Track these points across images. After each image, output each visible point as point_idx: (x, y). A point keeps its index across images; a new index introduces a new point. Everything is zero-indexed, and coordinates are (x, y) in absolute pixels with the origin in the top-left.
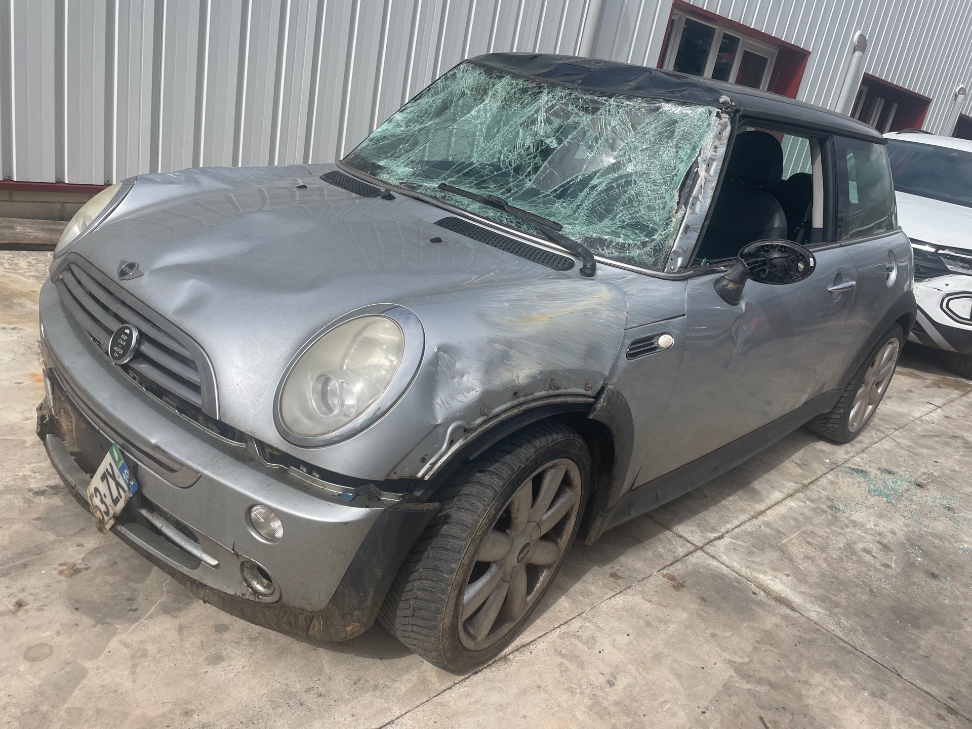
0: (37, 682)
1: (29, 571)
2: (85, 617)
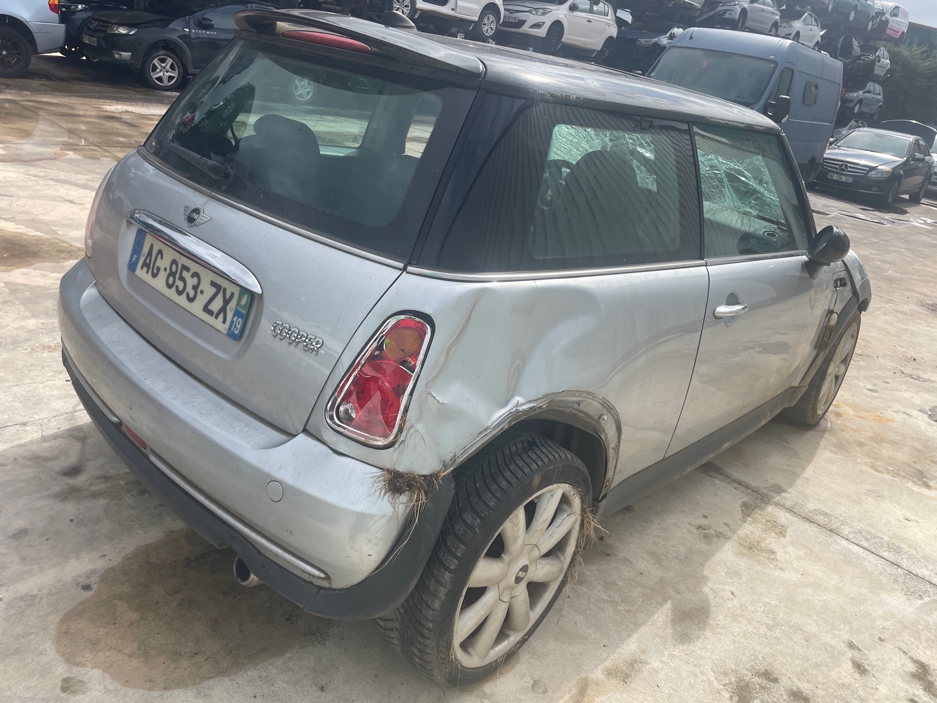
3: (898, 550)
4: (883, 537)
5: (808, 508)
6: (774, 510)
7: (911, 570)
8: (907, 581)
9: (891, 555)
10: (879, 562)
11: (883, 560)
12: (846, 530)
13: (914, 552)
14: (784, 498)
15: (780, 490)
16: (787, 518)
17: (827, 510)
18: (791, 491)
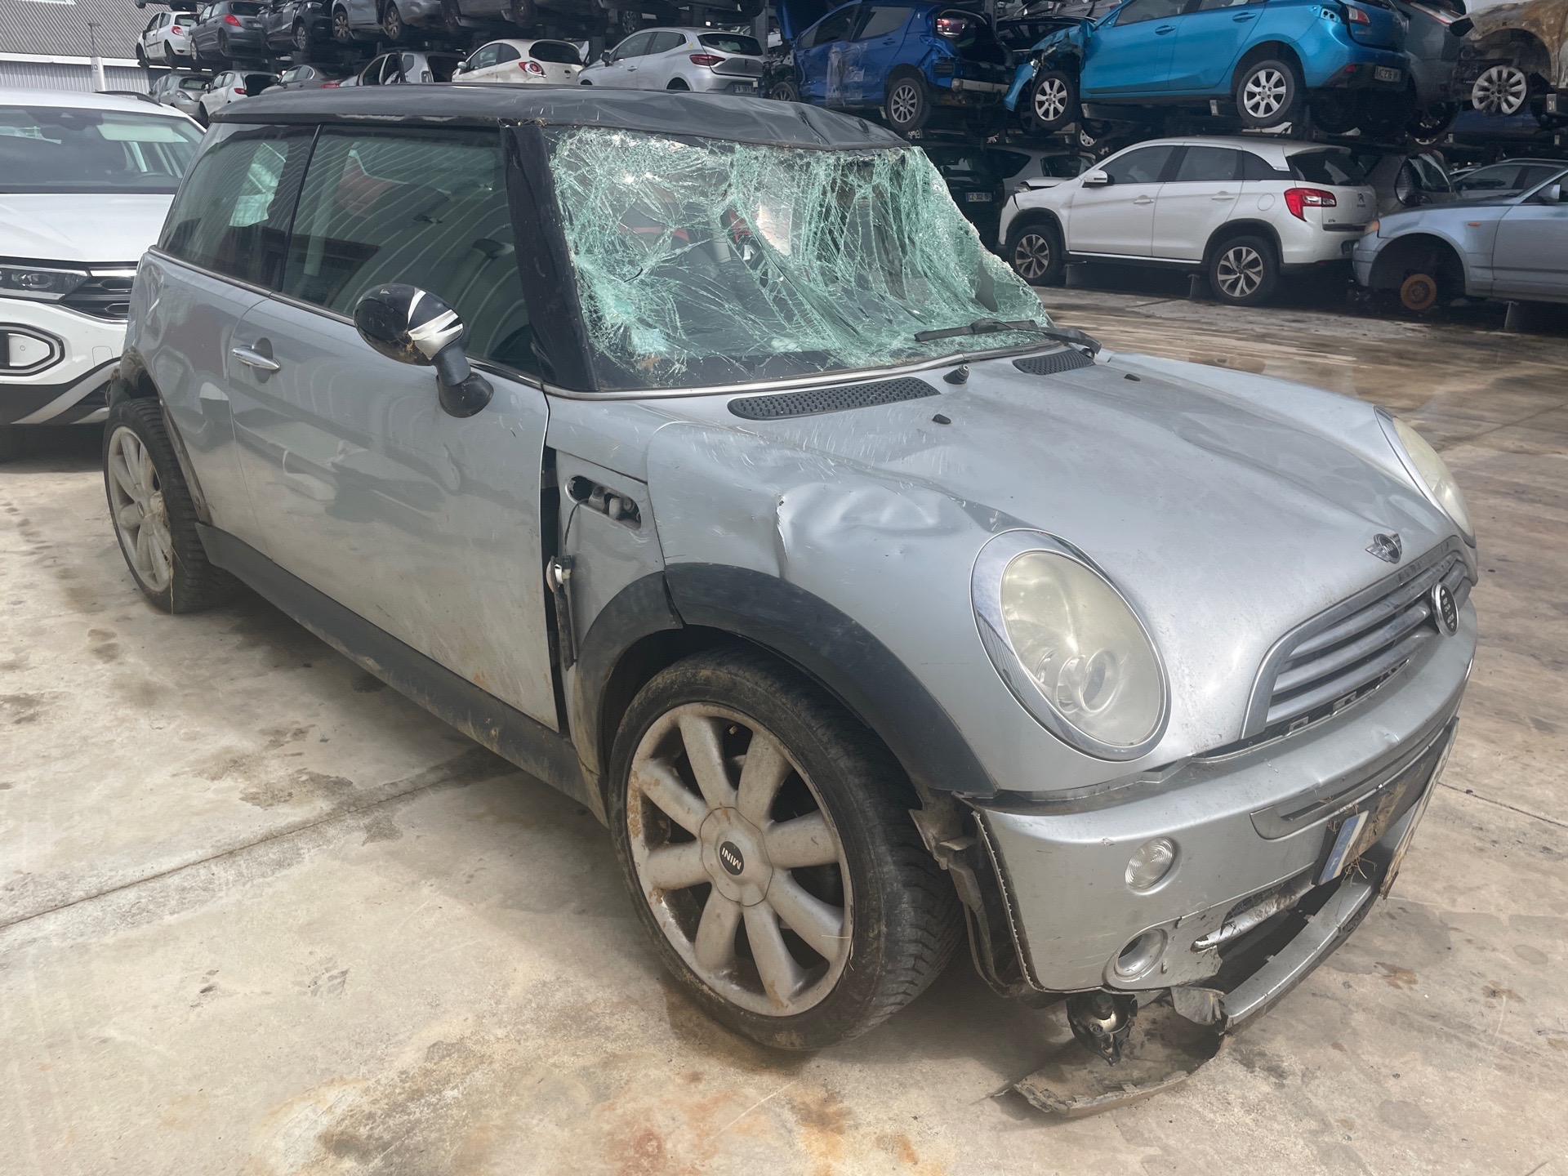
0: (1560, 942)
1: (1439, 1008)
2: (1452, 940)
3: (129, 917)
4: (176, 915)
5: (309, 849)
6: (319, 808)
7: (72, 910)
8: (53, 891)
9: (123, 901)
10: (119, 877)
11: (119, 884)
12: (223, 873)
13: (109, 939)
14: (350, 830)
15: (378, 832)
16: (288, 815)
17: (294, 871)
18: (370, 846)
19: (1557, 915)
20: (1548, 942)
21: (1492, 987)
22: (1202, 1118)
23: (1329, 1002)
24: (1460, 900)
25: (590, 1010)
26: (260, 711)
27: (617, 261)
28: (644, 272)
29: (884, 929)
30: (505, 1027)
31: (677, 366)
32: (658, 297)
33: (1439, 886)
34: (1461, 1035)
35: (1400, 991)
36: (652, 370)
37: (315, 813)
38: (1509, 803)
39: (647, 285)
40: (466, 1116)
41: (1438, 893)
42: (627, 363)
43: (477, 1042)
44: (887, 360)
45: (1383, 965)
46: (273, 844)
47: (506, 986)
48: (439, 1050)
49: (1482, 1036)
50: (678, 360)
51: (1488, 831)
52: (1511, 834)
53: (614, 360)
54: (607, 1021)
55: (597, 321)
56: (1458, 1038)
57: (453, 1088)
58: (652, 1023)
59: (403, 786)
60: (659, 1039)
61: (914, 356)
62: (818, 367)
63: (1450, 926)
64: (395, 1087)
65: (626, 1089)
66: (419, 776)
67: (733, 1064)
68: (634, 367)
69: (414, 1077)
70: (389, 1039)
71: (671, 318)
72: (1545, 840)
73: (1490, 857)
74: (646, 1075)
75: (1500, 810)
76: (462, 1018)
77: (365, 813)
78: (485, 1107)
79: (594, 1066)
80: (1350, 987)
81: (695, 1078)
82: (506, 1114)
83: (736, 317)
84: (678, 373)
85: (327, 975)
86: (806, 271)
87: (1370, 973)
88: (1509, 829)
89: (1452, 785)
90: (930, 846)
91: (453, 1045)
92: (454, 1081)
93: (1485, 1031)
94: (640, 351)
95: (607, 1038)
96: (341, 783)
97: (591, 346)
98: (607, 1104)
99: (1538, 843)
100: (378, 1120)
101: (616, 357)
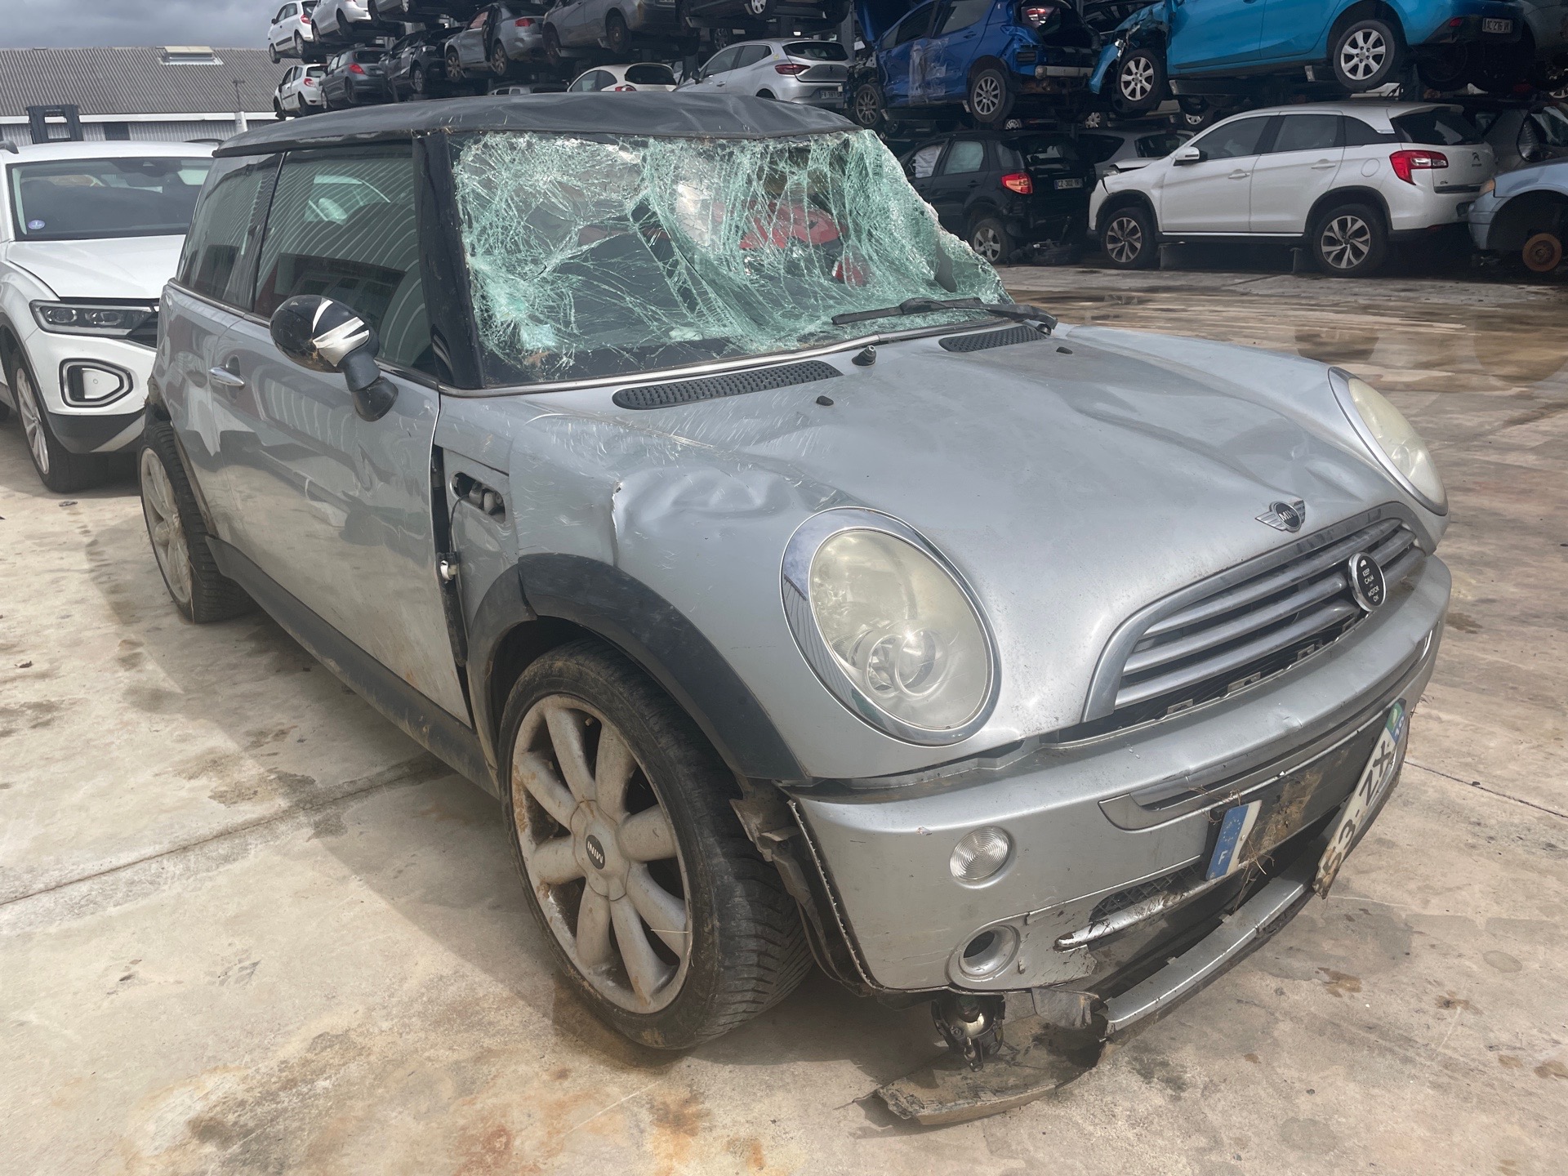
0: (1541, 949)
1: (1379, 1019)
2: (1414, 944)
3: (77, 909)
4: (118, 907)
5: (257, 845)
6: (277, 806)
7: (29, 901)
8: (17, 883)
9: (76, 894)
10: (78, 871)
11: (77, 877)
12: (172, 867)
13: (53, 929)
14: (300, 826)
15: (324, 829)
16: (249, 811)
17: (236, 867)
18: (315, 841)
19: (1545, 918)
20: (1527, 948)
21: (1447, 996)
22: (1081, 1130)
23: (1255, 1010)
24: (1434, 901)
25: (478, 1005)
26: (250, 713)
27: (519, 261)
28: (547, 270)
29: (717, 924)
30: (392, 1019)
31: (565, 359)
32: (557, 294)
33: (1412, 886)
34: (1397, 1049)
35: (1338, 999)
36: (539, 365)
37: (272, 811)
38: (1518, 796)
39: (548, 282)
40: (331, 1108)
41: (1410, 892)
42: (515, 359)
43: (362, 1034)
44: (793, 344)
45: (1326, 970)
46: (225, 840)
47: (404, 979)
48: (323, 1041)
49: (1422, 1051)
50: (566, 354)
51: (1486, 826)
52: (1513, 829)
53: (501, 356)
54: (492, 1016)
55: (488, 320)
56: (1391, 1051)
57: (326, 1079)
58: (535, 1019)
59: (360, 784)
60: (538, 1035)
61: (825, 339)
62: (714, 355)
63: (1416, 929)
64: (272, 1076)
65: (491, 1084)
66: (380, 774)
67: (604, 1062)
68: (521, 363)
69: (292, 1066)
70: (279, 1029)
71: (565, 314)
72: (1552, 837)
73: (1481, 855)
74: (515, 1071)
75: (1506, 802)
76: (353, 1010)
77: (318, 810)
78: (351, 1098)
79: (466, 1061)
80: (1282, 993)
81: (563, 1075)
82: (369, 1106)
83: (636, 309)
84: (566, 366)
85: (239, 966)
86: (727, 260)
87: (1309, 979)
88: (1512, 825)
89: (1457, 777)
90: (753, 837)
91: (337, 1036)
92: (329, 1072)
93: (1427, 1045)
94: (528, 347)
95: (486, 1033)
96: (306, 781)
97: (481, 345)
98: (468, 1098)
99: (1542, 839)
100: (248, 1108)
101: (504, 354)
